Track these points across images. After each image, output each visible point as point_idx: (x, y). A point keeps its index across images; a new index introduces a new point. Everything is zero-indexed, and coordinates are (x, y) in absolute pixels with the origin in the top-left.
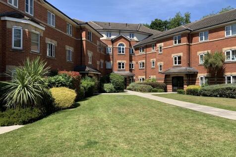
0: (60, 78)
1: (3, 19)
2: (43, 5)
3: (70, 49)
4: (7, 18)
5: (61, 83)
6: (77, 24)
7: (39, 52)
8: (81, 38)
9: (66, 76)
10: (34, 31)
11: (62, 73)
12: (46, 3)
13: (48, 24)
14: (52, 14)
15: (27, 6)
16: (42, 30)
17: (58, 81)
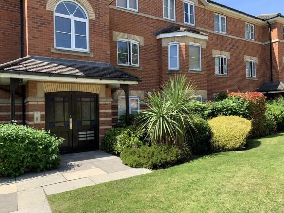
0: (230, 102)
1: (158, 37)
2: (207, 8)
3: (251, 59)
4: (162, 36)
5: (231, 109)
6: (263, 20)
7: (201, 70)
8: (271, 40)
9: (239, 99)
10: (193, 44)
11: (233, 95)
12: (211, 4)
13: (215, 32)
14: (220, 16)
15: (186, 16)
16: (204, 40)
17: (226, 107)
